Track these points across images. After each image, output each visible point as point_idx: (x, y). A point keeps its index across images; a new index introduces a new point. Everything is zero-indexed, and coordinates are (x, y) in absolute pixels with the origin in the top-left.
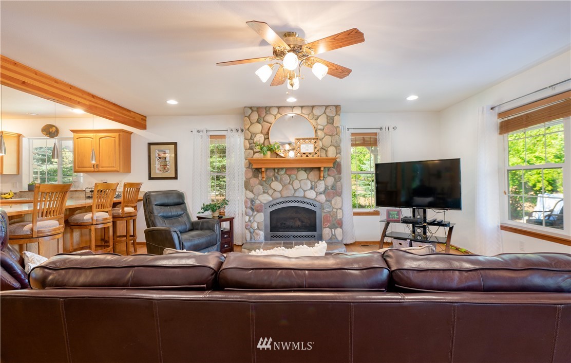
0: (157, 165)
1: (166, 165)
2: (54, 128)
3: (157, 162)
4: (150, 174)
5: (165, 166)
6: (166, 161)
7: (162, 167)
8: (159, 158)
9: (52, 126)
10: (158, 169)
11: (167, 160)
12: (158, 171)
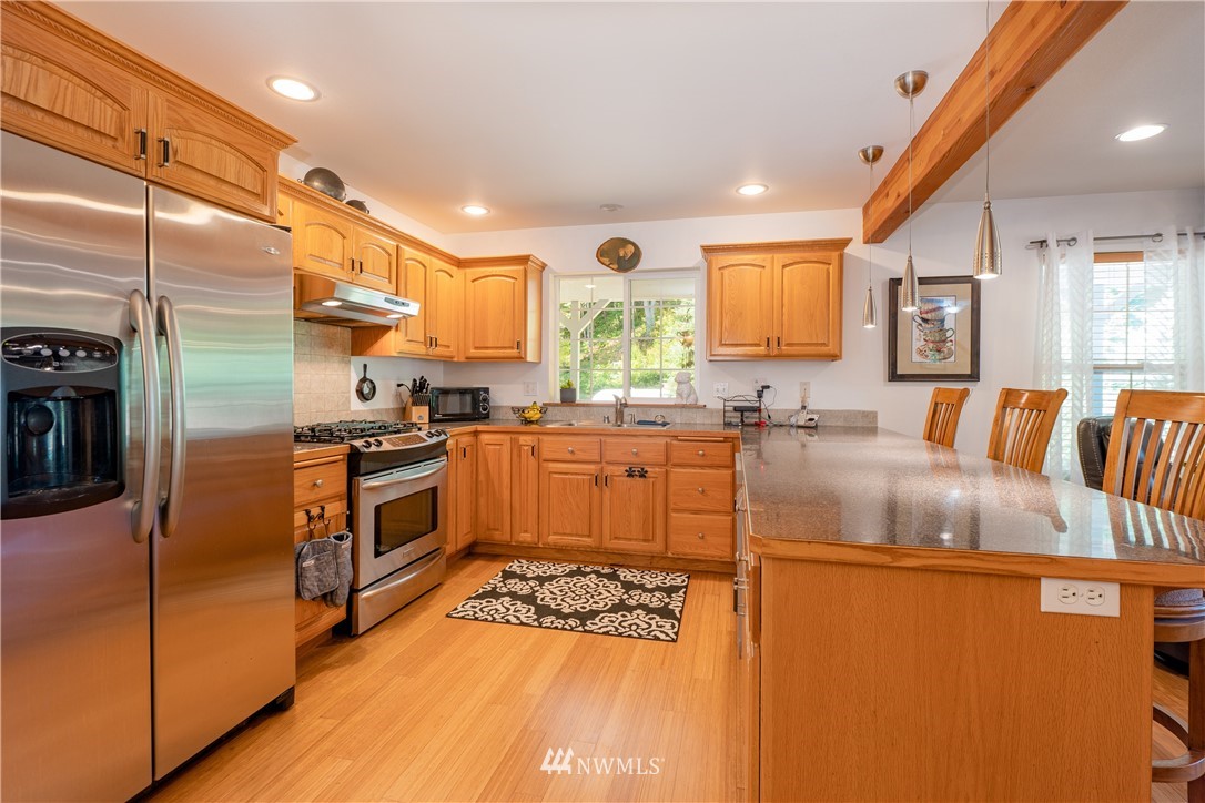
0: (914, 341)
1: (945, 341)
2: (630, 249)
3: (916, 332)
4: (893, 364)
5: (939, 344)
6: (942, 330)
7: (931, 345)
8: (925, 320)
9: (625, 242)
10: (920, 352)
11: (947, 326)
12: (916, 358)
